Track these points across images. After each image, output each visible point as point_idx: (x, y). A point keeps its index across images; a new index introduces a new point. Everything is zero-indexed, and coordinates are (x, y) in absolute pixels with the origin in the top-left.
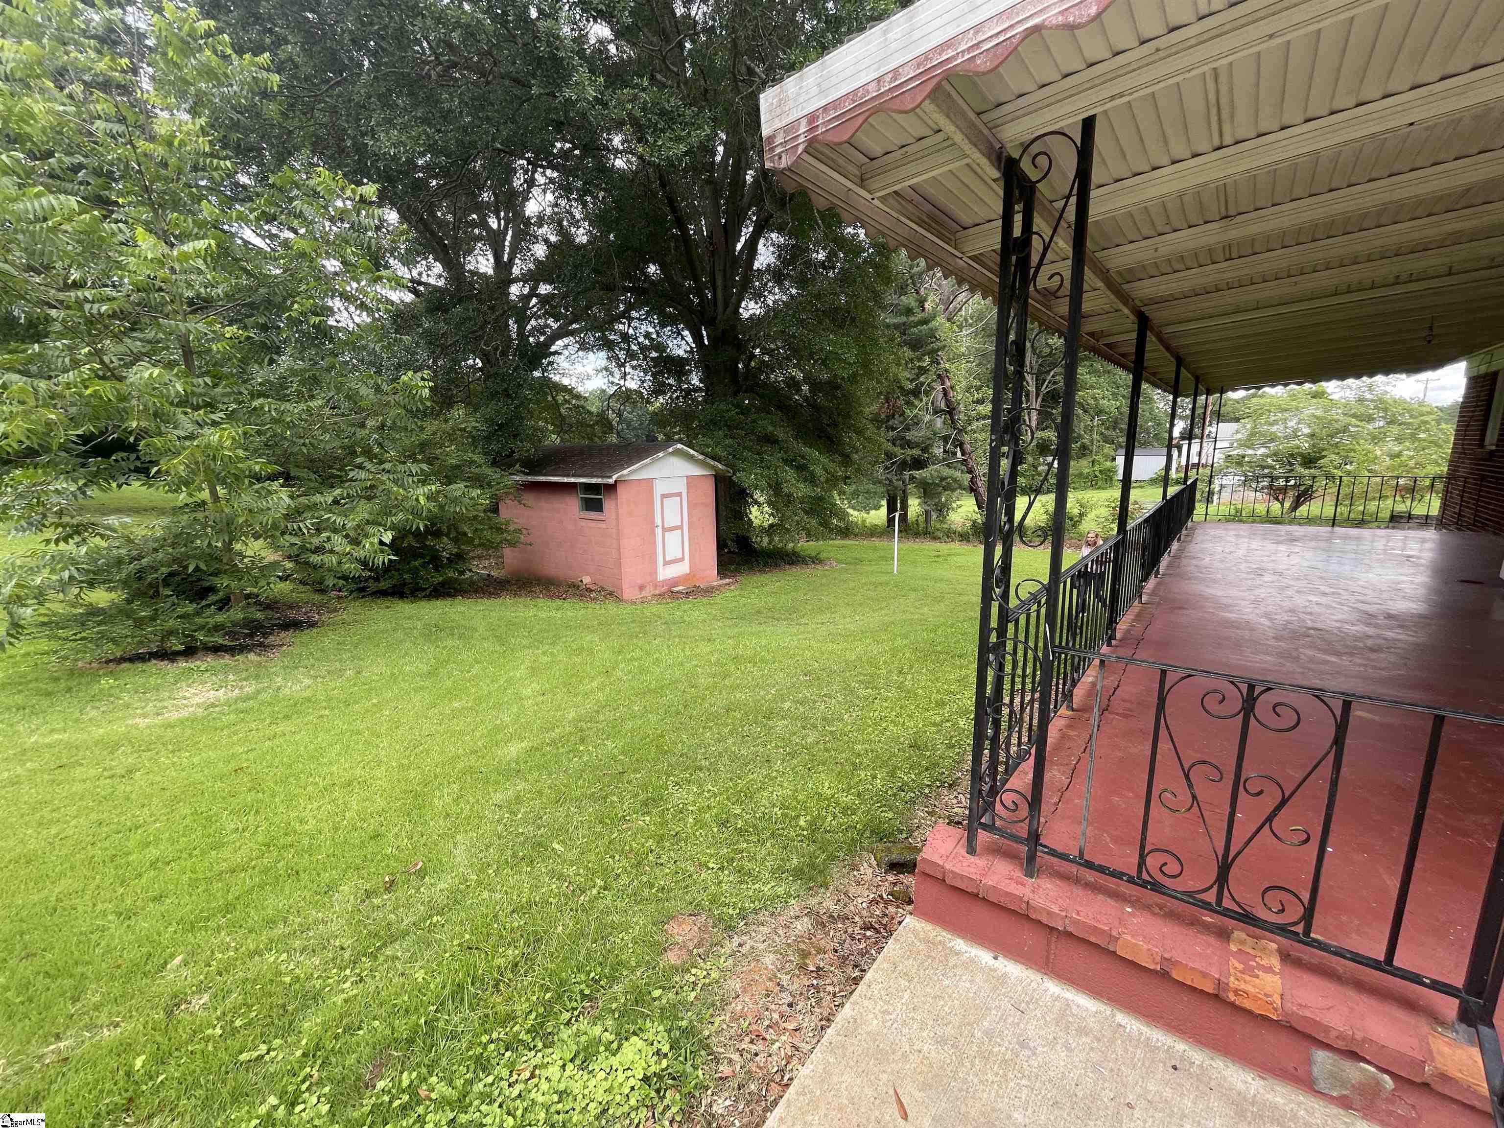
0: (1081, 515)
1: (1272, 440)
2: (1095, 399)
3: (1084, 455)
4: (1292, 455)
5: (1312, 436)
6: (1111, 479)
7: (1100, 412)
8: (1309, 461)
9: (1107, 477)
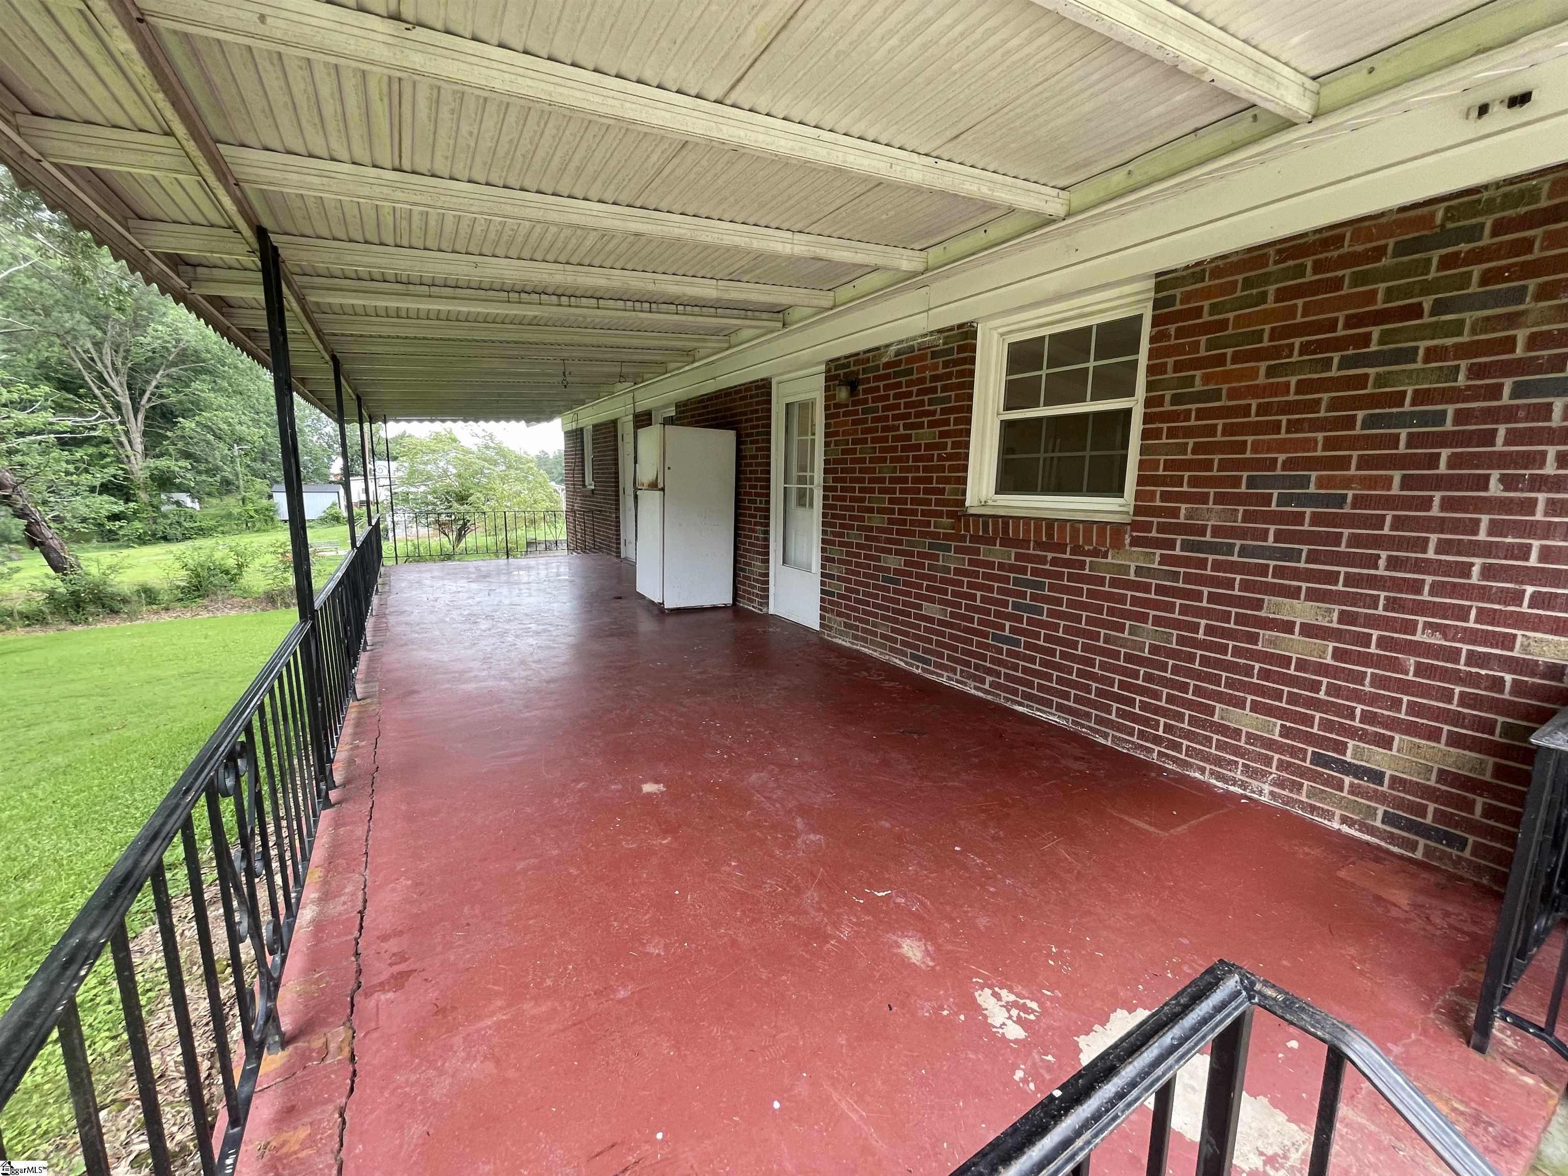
0: (240, 566)
1: (429, 479)
2: (230, 424)
3: (229, 492)
4: (448, 493)
5: (459, 476)
6: (272, 519)
7: (240, 440)
8: (462, 499)
9: (267, 517)
